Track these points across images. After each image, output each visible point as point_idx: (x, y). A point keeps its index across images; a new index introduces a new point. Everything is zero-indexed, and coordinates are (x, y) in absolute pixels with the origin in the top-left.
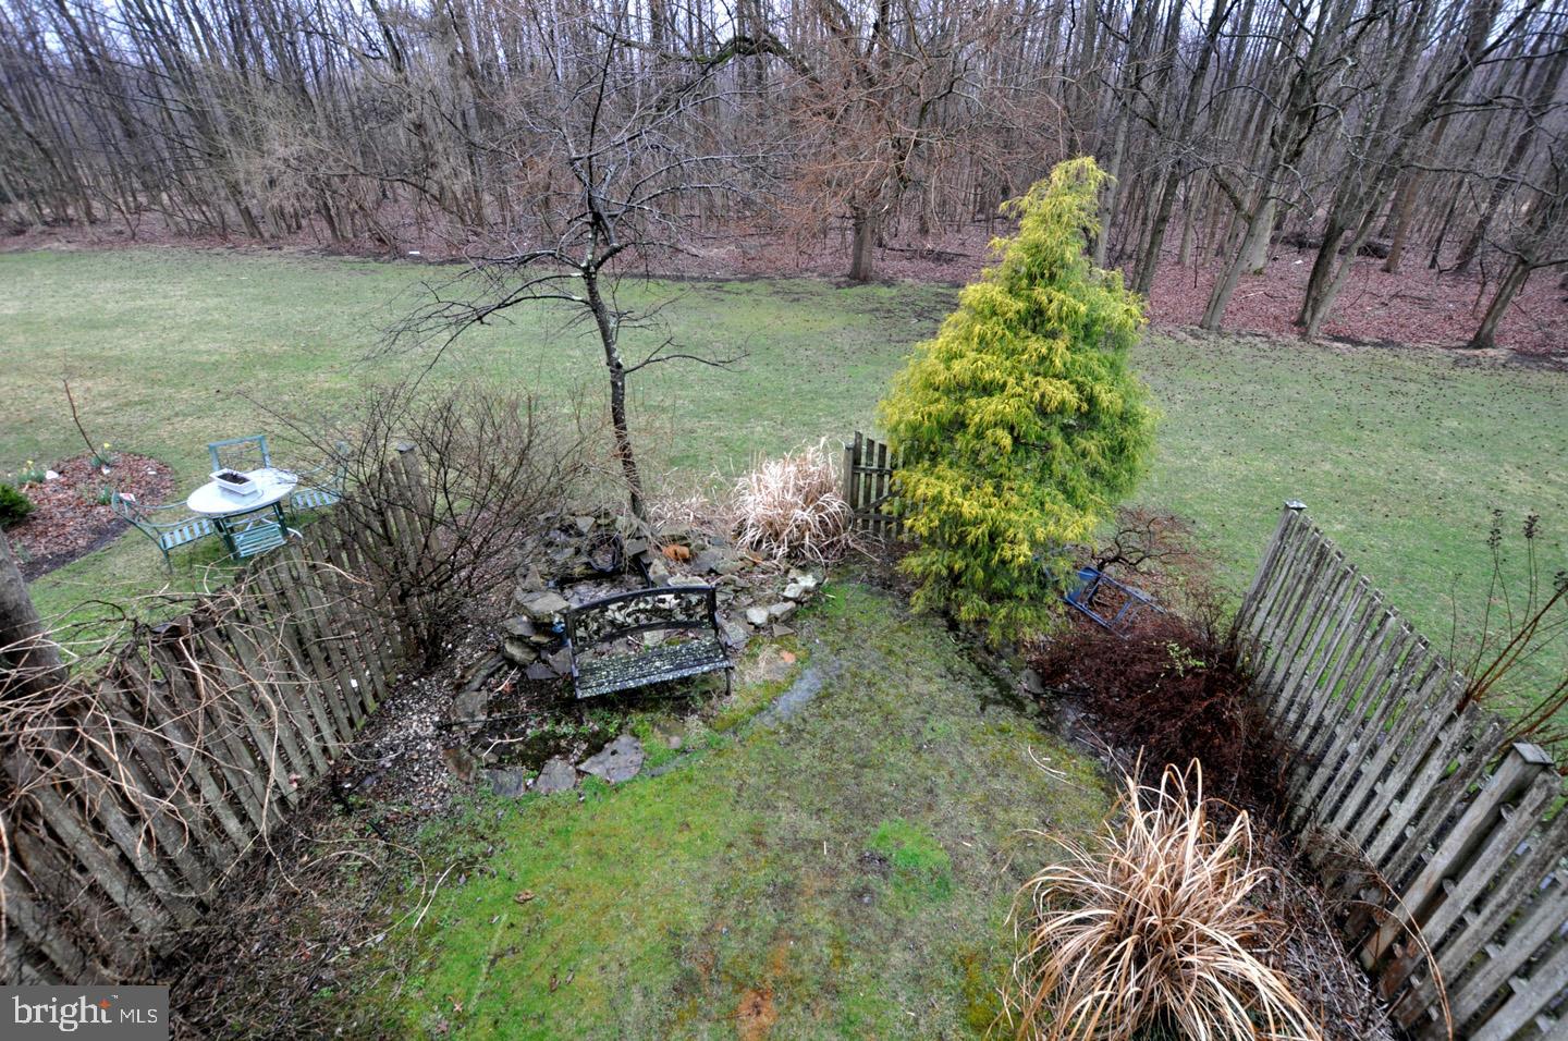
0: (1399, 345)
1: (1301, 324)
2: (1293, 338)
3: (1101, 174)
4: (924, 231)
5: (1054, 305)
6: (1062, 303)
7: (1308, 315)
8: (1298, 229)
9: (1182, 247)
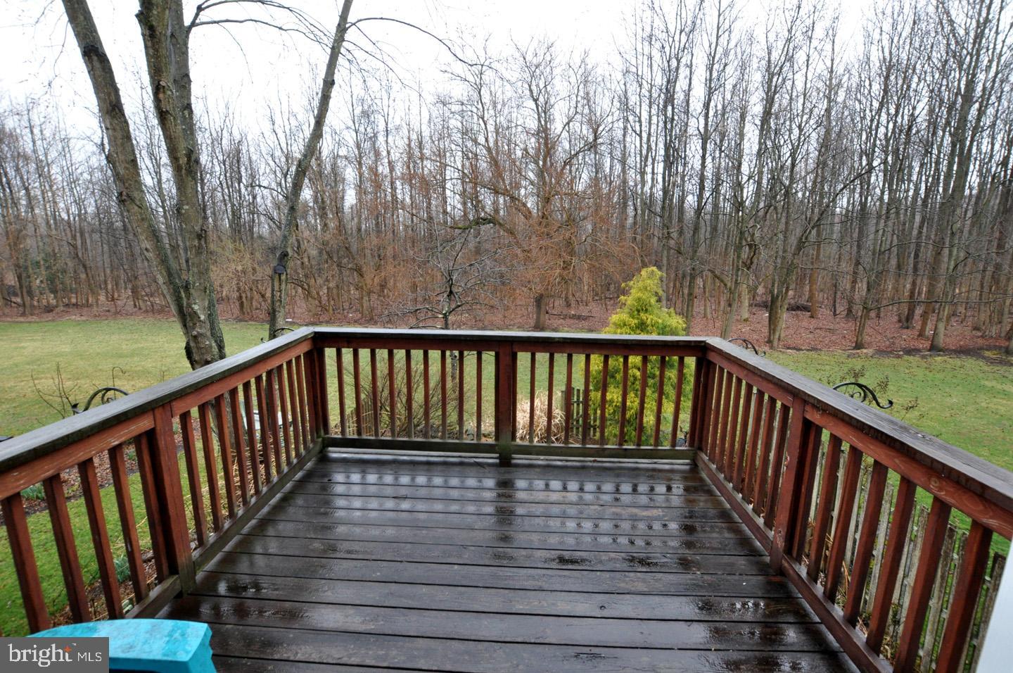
0: (820, 350)
1: (770, 342)
2: (766, 349)
3: (660, 273)
4: (568, 305)
5: (649, 320)
6: (652, 319)
7: (772, 337)
8: (764, 299)
9: (705, 310)
